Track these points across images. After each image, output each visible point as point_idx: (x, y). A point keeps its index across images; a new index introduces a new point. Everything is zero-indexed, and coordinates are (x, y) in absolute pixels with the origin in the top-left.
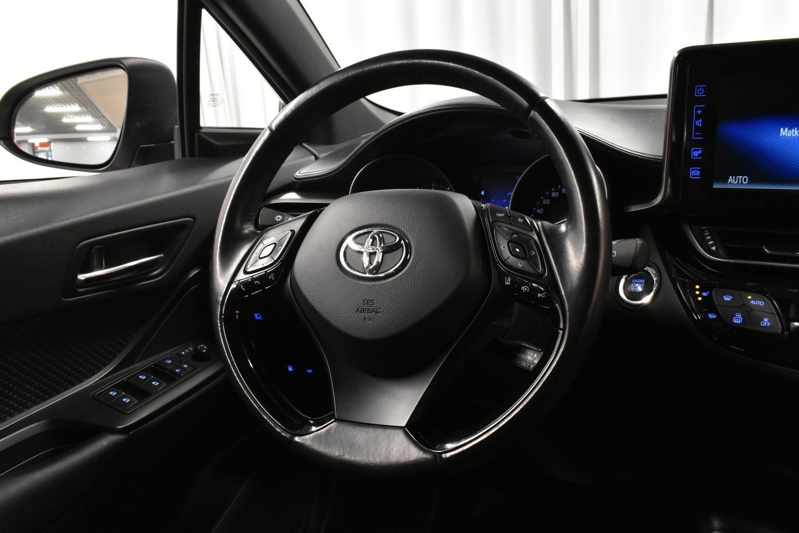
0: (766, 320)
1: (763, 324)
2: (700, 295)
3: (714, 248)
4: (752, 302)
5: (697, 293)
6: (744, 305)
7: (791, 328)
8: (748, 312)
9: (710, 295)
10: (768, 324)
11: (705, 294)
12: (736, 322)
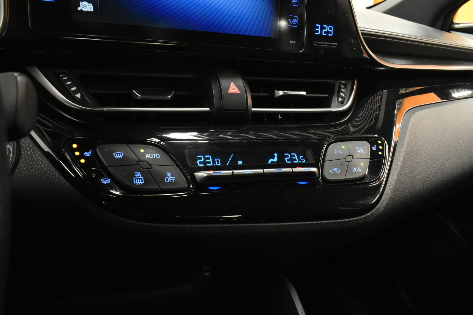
0: (169, 174)
1: (167, 180)
2: (82, 156)
3: (78, 95)
4: (148, 156)
5: (77, 153)
6: (140, 161)
7: (198, 180)
8: (147, 169)
9: (95, 154)
10: (173, 179)
11: (87, 154)
12: (137, 183)
